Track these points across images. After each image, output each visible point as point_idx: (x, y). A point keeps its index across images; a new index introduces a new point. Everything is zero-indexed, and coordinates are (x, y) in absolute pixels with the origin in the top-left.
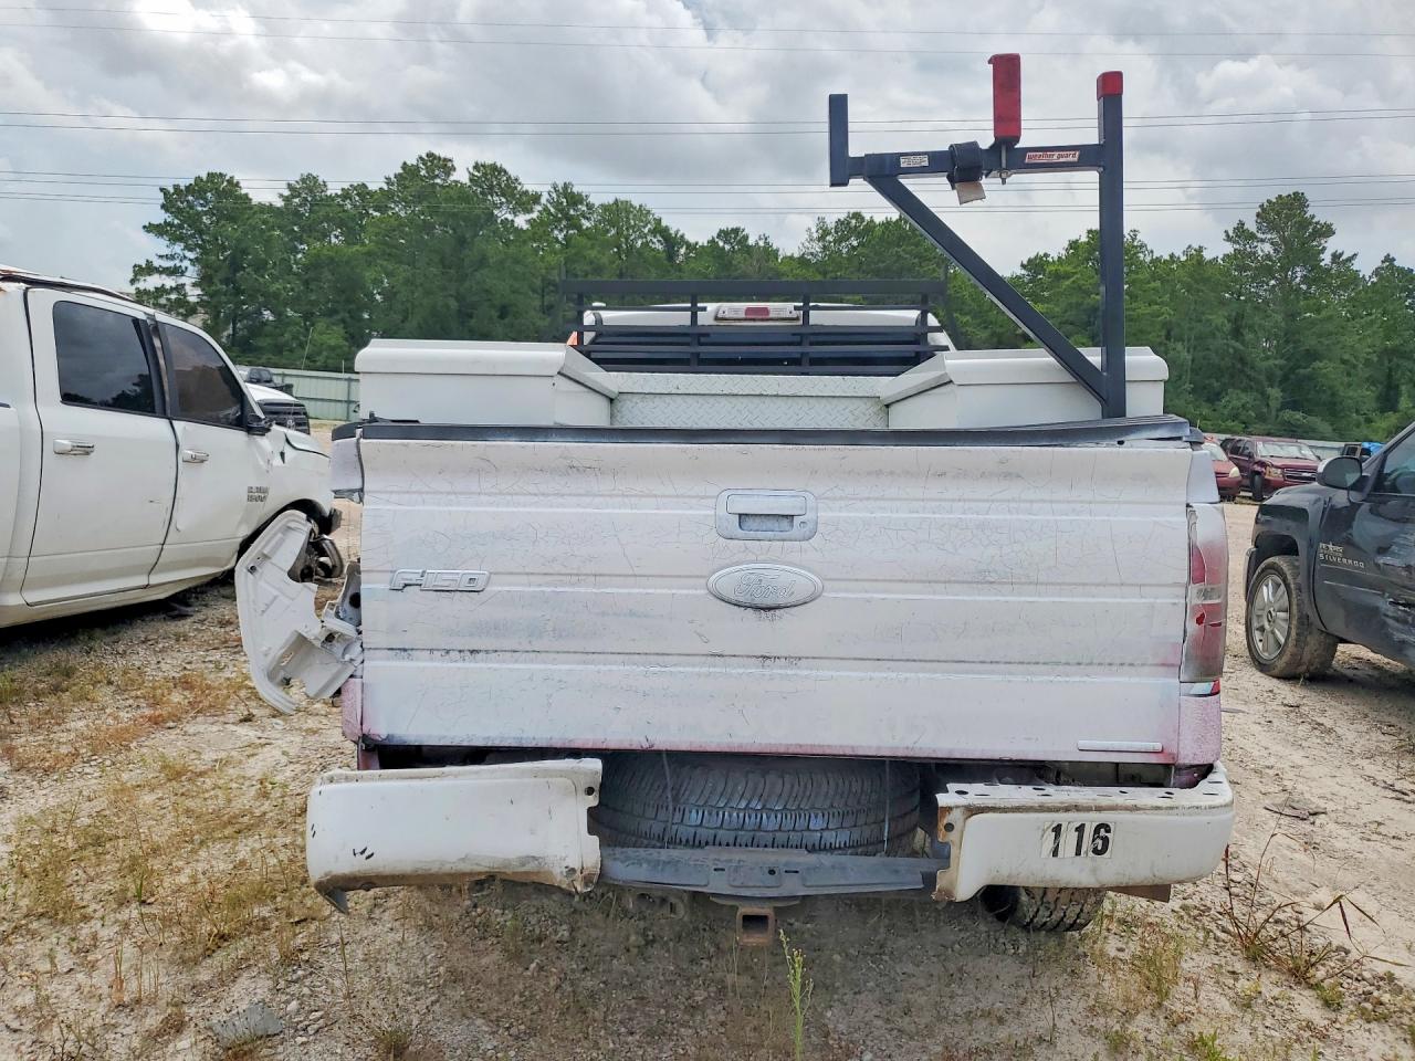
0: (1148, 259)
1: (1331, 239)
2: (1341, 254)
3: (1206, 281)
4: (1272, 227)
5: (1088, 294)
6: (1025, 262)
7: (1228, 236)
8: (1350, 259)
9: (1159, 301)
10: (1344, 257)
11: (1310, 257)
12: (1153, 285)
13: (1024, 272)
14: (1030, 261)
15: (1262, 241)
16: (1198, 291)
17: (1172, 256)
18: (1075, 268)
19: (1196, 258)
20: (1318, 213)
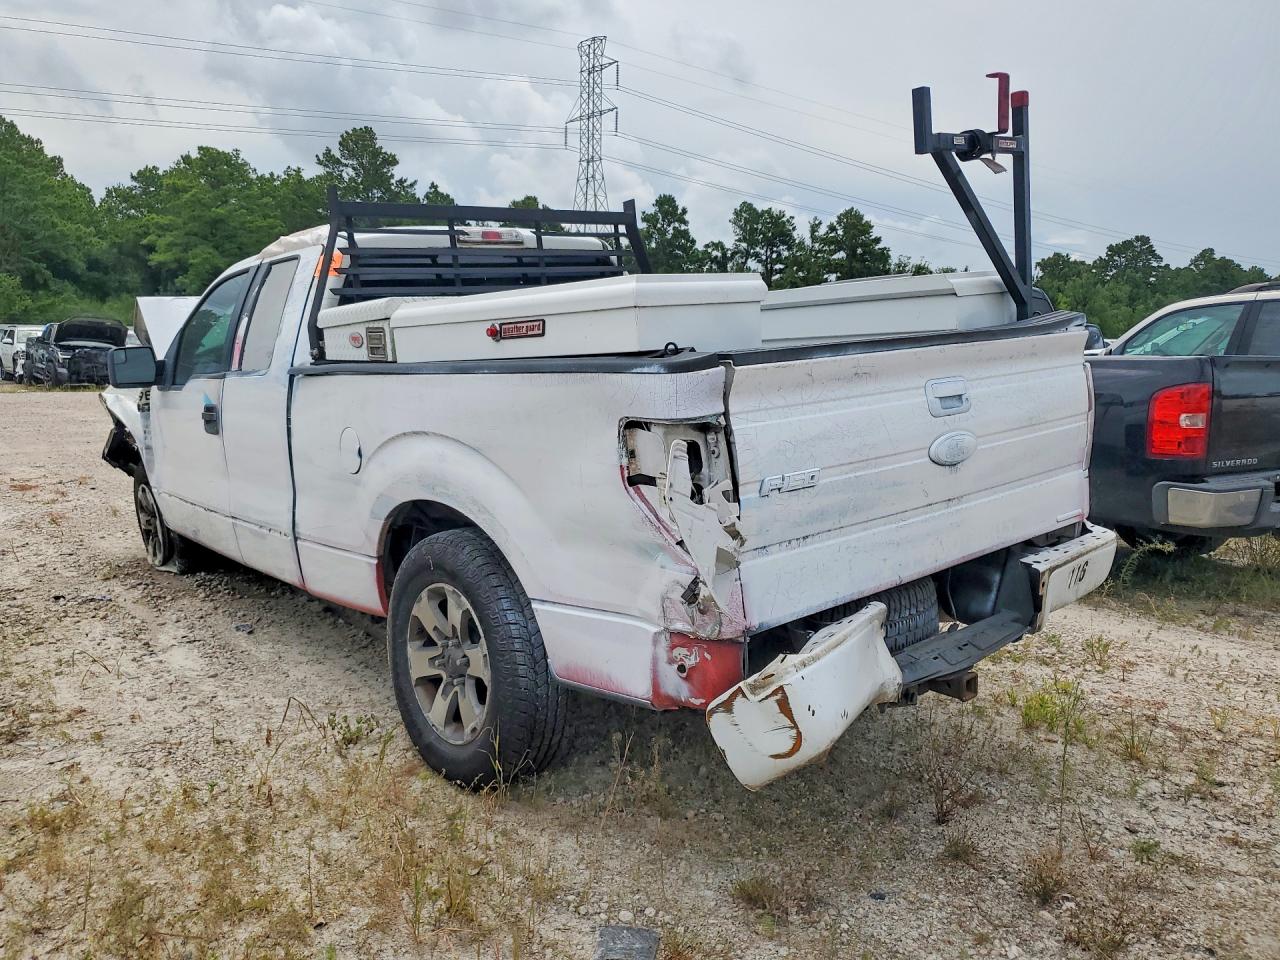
0: (254, 177)
1: (396, 168)
2: (405, 181)
3: (306, 197)
4: (352, 155)
5: (209, 208)
6: (135, 174)
7: (319, 159)
8: (412, 185)
9: (272, 215)
10: (408, 183)
11: (383, 181)
12: (265, 200)
13: (135, 184)
14: (139, 173)
15: (346, 166)
16: (302, 207)
17: (272, 174)
18: (191, 181)
19: (295, 178)
20: (386, 145)
